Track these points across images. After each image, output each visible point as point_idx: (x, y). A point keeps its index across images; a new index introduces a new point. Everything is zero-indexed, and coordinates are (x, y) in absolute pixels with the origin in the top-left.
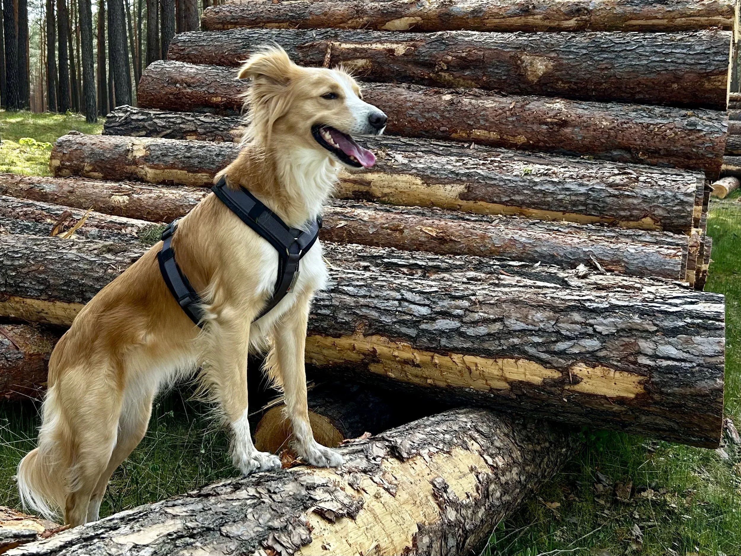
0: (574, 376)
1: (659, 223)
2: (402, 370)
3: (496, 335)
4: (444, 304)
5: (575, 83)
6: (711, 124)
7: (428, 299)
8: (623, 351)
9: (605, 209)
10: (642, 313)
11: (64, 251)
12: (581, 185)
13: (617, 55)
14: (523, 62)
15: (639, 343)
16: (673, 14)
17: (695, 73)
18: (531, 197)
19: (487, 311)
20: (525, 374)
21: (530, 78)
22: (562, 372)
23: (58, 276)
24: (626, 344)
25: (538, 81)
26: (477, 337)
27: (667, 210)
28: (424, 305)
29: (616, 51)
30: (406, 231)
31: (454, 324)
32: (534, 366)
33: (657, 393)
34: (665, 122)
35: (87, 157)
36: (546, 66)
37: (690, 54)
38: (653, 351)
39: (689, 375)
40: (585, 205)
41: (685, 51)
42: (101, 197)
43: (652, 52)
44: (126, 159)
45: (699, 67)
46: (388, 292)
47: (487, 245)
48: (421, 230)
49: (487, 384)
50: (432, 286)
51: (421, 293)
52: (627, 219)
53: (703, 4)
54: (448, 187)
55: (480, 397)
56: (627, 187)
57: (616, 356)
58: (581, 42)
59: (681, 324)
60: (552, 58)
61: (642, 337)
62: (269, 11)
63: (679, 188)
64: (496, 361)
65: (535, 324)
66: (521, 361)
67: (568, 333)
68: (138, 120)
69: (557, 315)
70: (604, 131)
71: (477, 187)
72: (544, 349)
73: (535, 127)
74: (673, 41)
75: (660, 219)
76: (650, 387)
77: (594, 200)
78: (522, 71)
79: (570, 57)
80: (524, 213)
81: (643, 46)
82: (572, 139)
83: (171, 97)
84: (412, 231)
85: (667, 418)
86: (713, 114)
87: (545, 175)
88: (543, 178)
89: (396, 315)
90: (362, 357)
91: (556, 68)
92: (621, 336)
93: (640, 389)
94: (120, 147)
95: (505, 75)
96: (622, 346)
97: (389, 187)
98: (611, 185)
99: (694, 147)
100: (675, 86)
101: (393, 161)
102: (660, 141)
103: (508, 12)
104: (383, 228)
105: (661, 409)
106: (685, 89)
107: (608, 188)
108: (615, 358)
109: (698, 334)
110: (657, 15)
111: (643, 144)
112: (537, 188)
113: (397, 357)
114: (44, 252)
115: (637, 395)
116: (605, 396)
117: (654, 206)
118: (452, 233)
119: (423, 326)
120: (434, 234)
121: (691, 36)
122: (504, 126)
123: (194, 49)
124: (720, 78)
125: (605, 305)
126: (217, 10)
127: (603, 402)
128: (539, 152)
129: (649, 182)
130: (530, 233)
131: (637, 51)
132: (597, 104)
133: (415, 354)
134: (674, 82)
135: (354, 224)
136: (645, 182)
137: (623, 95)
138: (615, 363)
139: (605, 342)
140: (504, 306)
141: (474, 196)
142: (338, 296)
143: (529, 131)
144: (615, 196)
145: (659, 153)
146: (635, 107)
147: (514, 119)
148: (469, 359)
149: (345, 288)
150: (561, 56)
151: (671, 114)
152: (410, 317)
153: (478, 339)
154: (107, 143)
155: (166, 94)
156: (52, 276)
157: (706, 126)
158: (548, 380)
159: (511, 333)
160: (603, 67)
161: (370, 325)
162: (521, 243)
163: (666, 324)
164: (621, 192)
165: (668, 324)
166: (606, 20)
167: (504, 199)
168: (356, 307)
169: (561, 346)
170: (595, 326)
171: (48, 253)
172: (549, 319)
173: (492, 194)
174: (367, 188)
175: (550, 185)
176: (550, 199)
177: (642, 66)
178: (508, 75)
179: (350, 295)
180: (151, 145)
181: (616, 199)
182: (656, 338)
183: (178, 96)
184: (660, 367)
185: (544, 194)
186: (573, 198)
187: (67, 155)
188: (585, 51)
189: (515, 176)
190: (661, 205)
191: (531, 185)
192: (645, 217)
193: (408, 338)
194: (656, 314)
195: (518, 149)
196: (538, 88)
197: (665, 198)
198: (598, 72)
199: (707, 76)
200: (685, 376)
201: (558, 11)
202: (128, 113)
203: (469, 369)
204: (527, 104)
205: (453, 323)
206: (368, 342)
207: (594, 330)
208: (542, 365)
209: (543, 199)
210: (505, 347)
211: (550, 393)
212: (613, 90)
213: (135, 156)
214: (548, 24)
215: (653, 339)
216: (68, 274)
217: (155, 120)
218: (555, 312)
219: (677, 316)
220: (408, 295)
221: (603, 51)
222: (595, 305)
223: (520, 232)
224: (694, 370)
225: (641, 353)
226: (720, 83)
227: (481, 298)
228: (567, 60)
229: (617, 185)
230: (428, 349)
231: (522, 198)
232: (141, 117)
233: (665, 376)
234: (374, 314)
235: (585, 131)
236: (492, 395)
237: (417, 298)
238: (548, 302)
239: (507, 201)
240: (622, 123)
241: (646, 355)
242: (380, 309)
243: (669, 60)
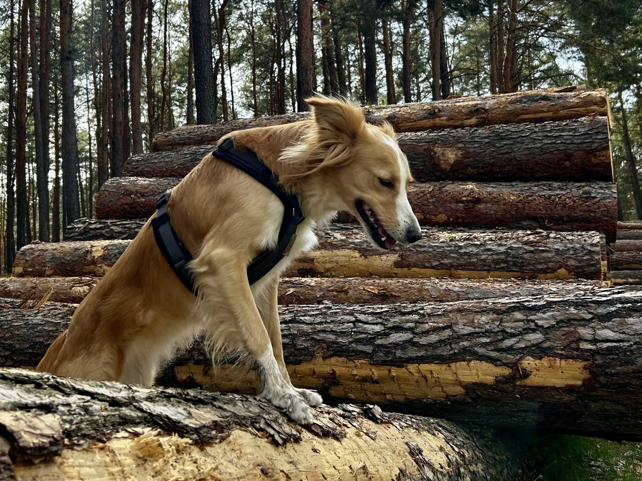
0: (524, 370)
1: (573, 273)
2: (362, 389)
3: (447, 341)
4: (395, 320)
5: (483, 168)
6: (603, 191)
7: (381, 318)
8: (564, 340)
9: (524, 264)
10: (576, 305)
11: (30, 318)
12: (500, 245)
13: (514, 142)
14: (436, 153)
15: (579, 331)
16: (556, 107)
17: (582, 150)
18: (458, 260)
19: (436, 321)
20: (477, 374)
21: (444, 166)
22: (511, 368)
23: (24, 341)
24: (567, 333)
25: (451, 169)
26: (430, 345)
27: (578, 260)
28: (377, 324)
29: (513, 138)
30: (350, 291)
31: (407, 336)
32: (485, 366)
33: (602, 375)
34: (563, 192)
35: (49, 262)
36: (456, 155)
37: (575, 136)
38: (593, 336)
39: (628, 353)
40: (506, 262)
41: (571, 133)
42: (63, 290)
43: (544, 136)
44: (85, 260)
45: (585, 145)
46: (343, 317)
47: (425, 297)
48: (364, 290)
49: (443, 391)
50: (382, 308)
51: (373, 314)
52: (545, 271)
53: (580, 98)
54: (384, 257)
55: (438, 406)
56: (540, 244)
57: (559, 345)
58: (483, 134)
59: (613, 309)
60: (460, 148)
61: (580, 325)
62: (213, 131)
63: (585, 240)
64: (449, 366)
65: (481, 326)
66: (472, 362)
67: (513, 331)
68: (96, 229)
69: (501, 316)
70: (512, 205)
71: (409, 255)
72: (493, 347)
73: (453, 206)
74: (560, 126)
75: (574, 269)
76: (595, 370)
77: (514, 257)
78: (436, 160)
79: (476, 146)
80: (453, 275)
81: (535, 132)
82: (486, 214)
83: (126, 207)
84: (356, 291)
85: (615, 401)
86: (603, 184)
87: (468, 239)
88: (466, 242)
89: (352, 335)
90: (322, 381)
91: (465, 156)
92: (561, 327)
93: (586, 375)
94: (79, 250)
95: (421, 166)
96: (563, 335)
97: (331, 262)
98: (526, 243)
99: (592, 212)
100: (567, 163)
101: (332, 238)
102: (562, 209)
103: (418, 116)
104: (330, 291)
105: (607, 391)
106: (576, 165)
107: (523, 246)
108: (558, 348)
109: (631, 316)
110: (543, 109)
111: (548, 212)
112: (462, 251)
113: (356, 375)
114: (10, 320)
115: (584, 380)
116: (554, 387)
117: (566, 258)
118: (392, 289)
119: (379, 342)
120: (376, 292)
121: (574, 122)
122: (426, 207)
123: (147, 167)
124: (604, 153)
125: (542, 303)
126: (166, 134)
127: (553, 394)
128: (459, 226)
129: (559, 238)
130: (461, 283)
131: (531, 136)
132: (503, 184)
133: (373, 370)
134: (566, 160)
135: (302, 290)
136: (555, 238)
137: (524, 174)
138: (560, 352)
139: (547, 334)
140: (450, 315)
141: (407, 263)
142: (295, 325)
143: (448, 209)
144: (530, 252)
145: (563, 220)
146: (536, 183)
147: (434, 200)
148: (424, 367)
149: (302, 318)
150: (467, 146)
151: (568, 187)
152: (366, 336)
153: (430, 346)
154: (67, 248)
155: (122, 205)
156: (18, 340)
157: (599, 193)
158: (500, 378)
159: (461, 337)
160: (505, 151)
161: (328, 348)
162: (455, 292)
163: (600, 311)
164: (536, 248)
165: (601, 310)
166: (501, 116)
167: (434, 264)
168: (314, 333)
169: (508, 342)
170: (536, 321)
171: (14, 321)
172: (493, 320)
173: (424, 259)
174: (311, 265)
175: (474, 248)
176: (474, 260)
177: (537, 148)
178: (424, 165)
179: (307, 324)
180: (109, 245)
181: (532, 255)
182: (593, 324)
183: (133, 205)
184: (601, 349)
185: (469, 256)
186: (495, 257)
187: (29, 262)
188: (487, 140)
189: (442, 242)
190: (572, 256)
191: (457, 248)
192: (560, 268)
193: (364, 354)
194: (589, 304)
195: (440, 226)
196: (451, 174)
197: (575, 249)
198: (500, 156)
199: (593, 152)
200: (626, 355)
201: (460, 112)
202: (87, 224)
203: (425, 377)
204: (444, 187)
205: (405, 335)
206: (327, 365)
207: (536, 325)
208: (492, 363)
209: (469, 260)
210: (456, 351)
211: (503, 391)
212: (515, 171)
213: (94, 257)
214: (453, 124)
215: (591, 325)
216: (33, 337)
217: (112, 227)
218: (498, 314)
219: (608, 304)
220: (362, 317)
221: (503, 139)
222: (533, 304)
223: (453, 283)
224: (632, 348)
225: (582, 340)
226: (604, 158)
227: (429, 311)
228: (472, 148)
229: (532, 242)
230: (384, 363)
231: (450, 261)
232: (99, 226)
233: (607, 357)
234: (332, 337)
235: (497, 206)
236: (449, 403)
237: (370, 318)
238: (490, 307)
239: (437, 265)
240: (527, 197)
241: (586, 341)
242: (336, 332)
243: (559, 142)
